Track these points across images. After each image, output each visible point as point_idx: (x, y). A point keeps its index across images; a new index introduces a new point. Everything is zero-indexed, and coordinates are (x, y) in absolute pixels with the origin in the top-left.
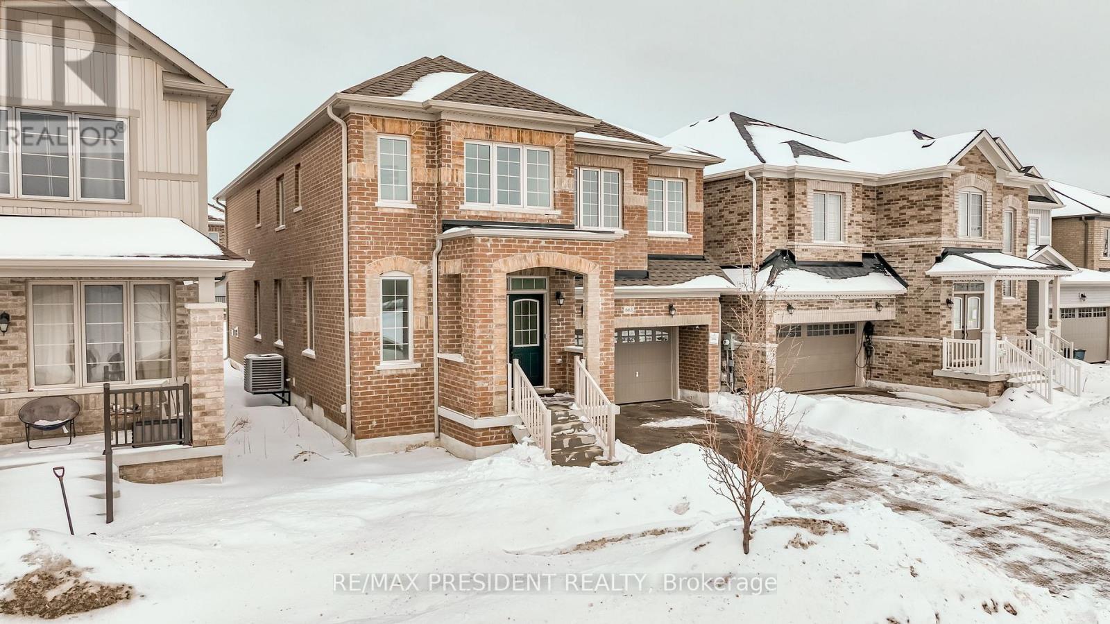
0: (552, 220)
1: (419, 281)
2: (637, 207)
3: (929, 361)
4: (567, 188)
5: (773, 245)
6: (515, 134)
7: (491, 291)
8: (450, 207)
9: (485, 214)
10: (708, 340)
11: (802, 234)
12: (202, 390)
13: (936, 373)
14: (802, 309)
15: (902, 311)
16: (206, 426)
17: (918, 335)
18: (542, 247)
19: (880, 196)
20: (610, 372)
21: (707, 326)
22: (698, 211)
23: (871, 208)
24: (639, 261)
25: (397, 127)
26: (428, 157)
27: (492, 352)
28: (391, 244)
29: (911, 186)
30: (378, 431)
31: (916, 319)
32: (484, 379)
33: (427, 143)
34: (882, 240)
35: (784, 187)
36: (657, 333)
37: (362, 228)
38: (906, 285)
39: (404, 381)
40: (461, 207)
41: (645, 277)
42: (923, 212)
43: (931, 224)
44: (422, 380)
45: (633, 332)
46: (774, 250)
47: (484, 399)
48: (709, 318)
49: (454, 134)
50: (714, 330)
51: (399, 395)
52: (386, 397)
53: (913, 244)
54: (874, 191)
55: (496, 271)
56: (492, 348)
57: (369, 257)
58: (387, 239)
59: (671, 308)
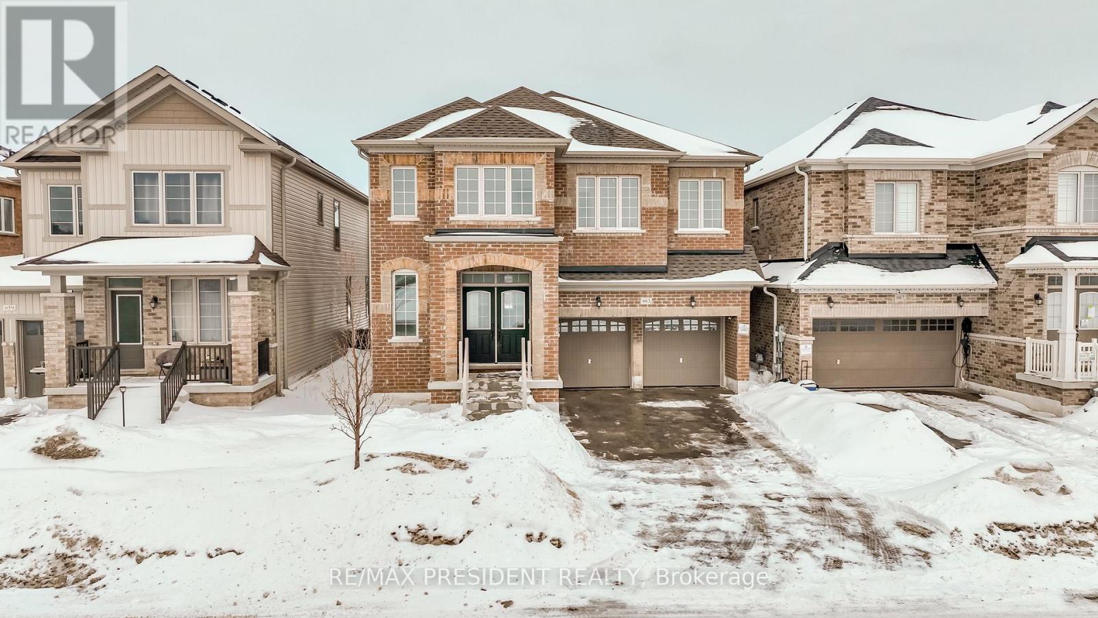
0: (533, 226)
1: (423, 276)
2: (655, 208)
3: (1014, 363)
4: (547, 198)
5: (825, 238)
6: (498, 157)
7: (443, 284)
8: (441, 219)
9: (472, 223)
10: (737, 331)
11: (859, 227)
12: (238, 349)
13: (1019, 376)
14: (848, 303)
15: (993, 307)
16: (240, 372)
17: (1006, 333)
18: (489, 250)
19: (978, 181)
20: (554, 352)
21: (736, 317)
22: (738, 208)
23: (968, 194)
24: (658, 257)
25: (405, 159)
26: (429, 181)
27: (444, 331)
28: (401, 248)
29: (1003, 169)
30: (390, 388)
31: (1005, 316)
32: (438, 352)
33: (429, 170)
34: (978, 228)
35: (840, 179)
36: (704, 322)
37: (378, 237)
38: (997, 278)
39: (410, 351)
40: (451, 218)
41: (661, 272)
42: (1011, 198)
43: (1018, 211)
44: (425, 352)
45: (677, 321)
46: (825, 243)
47: (438, 367)
48: (739, 310)
49: (445, 162)
50: (744, 321)
51: (406, 363)
52: (396, 363)
53: (1003, 233)
54: (972, 176)
55: (447, 269)
56: (445, 328)
57: (383, 259)
58: (398, 245)
59: (692, 299)
